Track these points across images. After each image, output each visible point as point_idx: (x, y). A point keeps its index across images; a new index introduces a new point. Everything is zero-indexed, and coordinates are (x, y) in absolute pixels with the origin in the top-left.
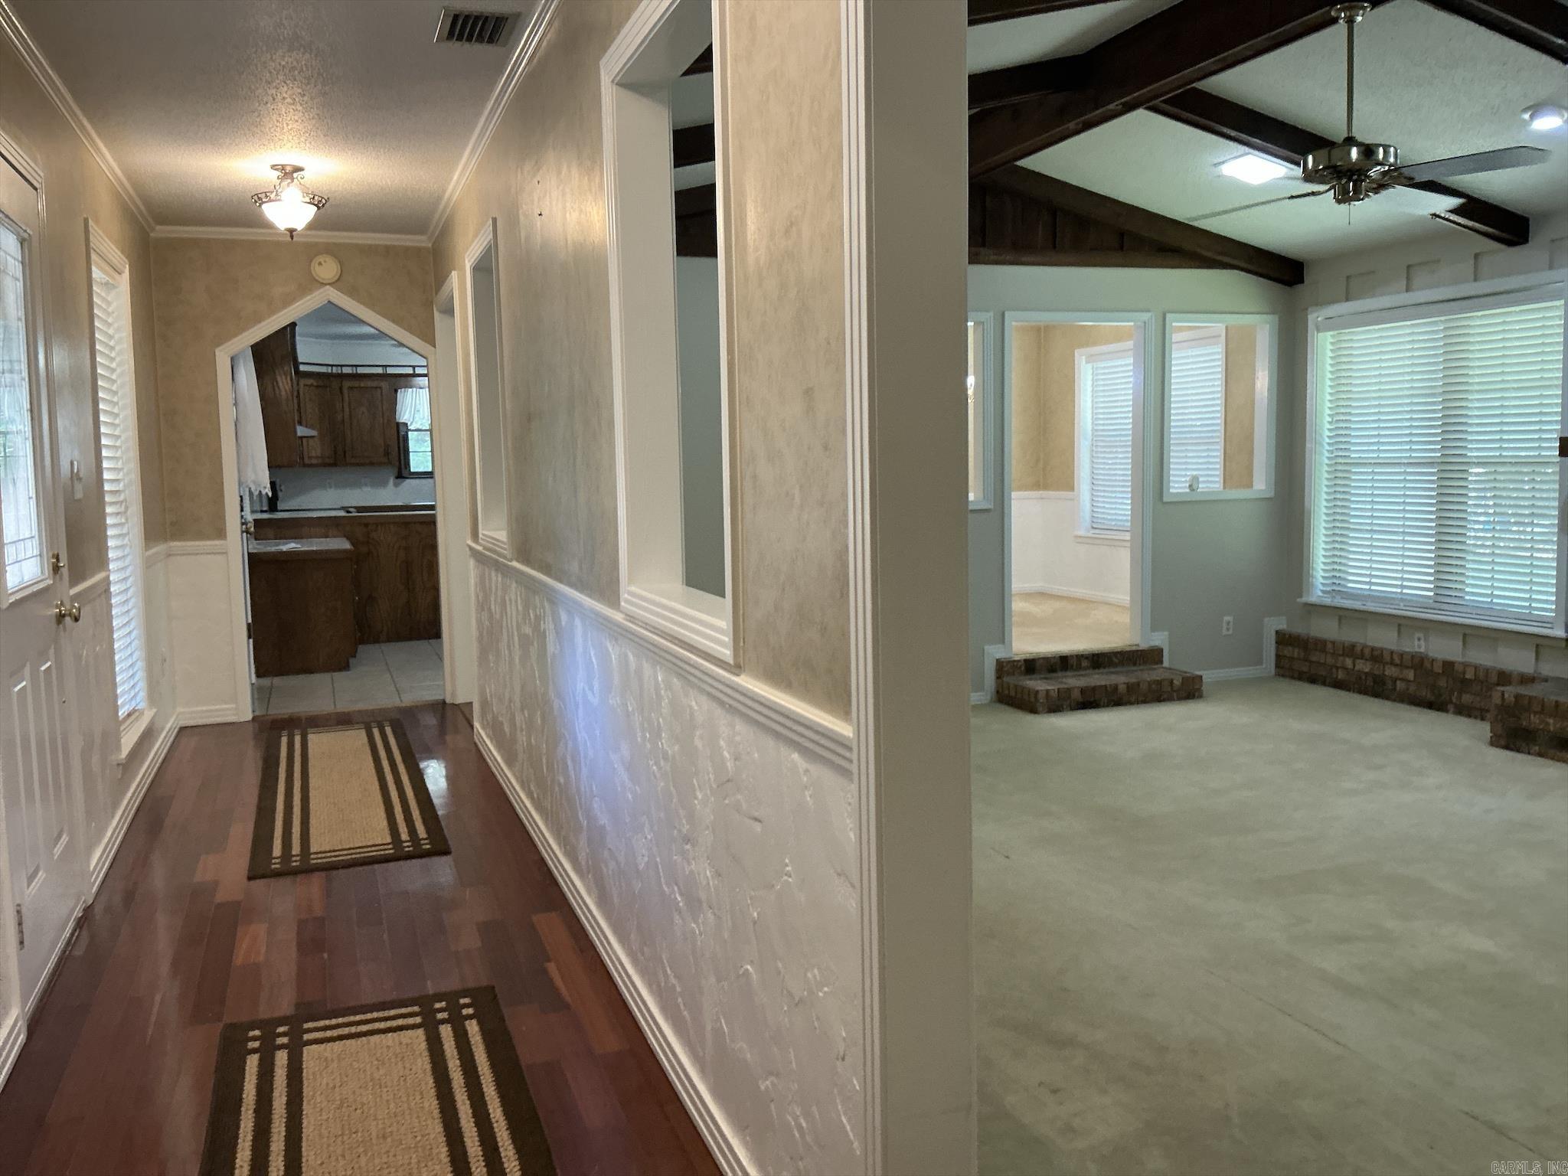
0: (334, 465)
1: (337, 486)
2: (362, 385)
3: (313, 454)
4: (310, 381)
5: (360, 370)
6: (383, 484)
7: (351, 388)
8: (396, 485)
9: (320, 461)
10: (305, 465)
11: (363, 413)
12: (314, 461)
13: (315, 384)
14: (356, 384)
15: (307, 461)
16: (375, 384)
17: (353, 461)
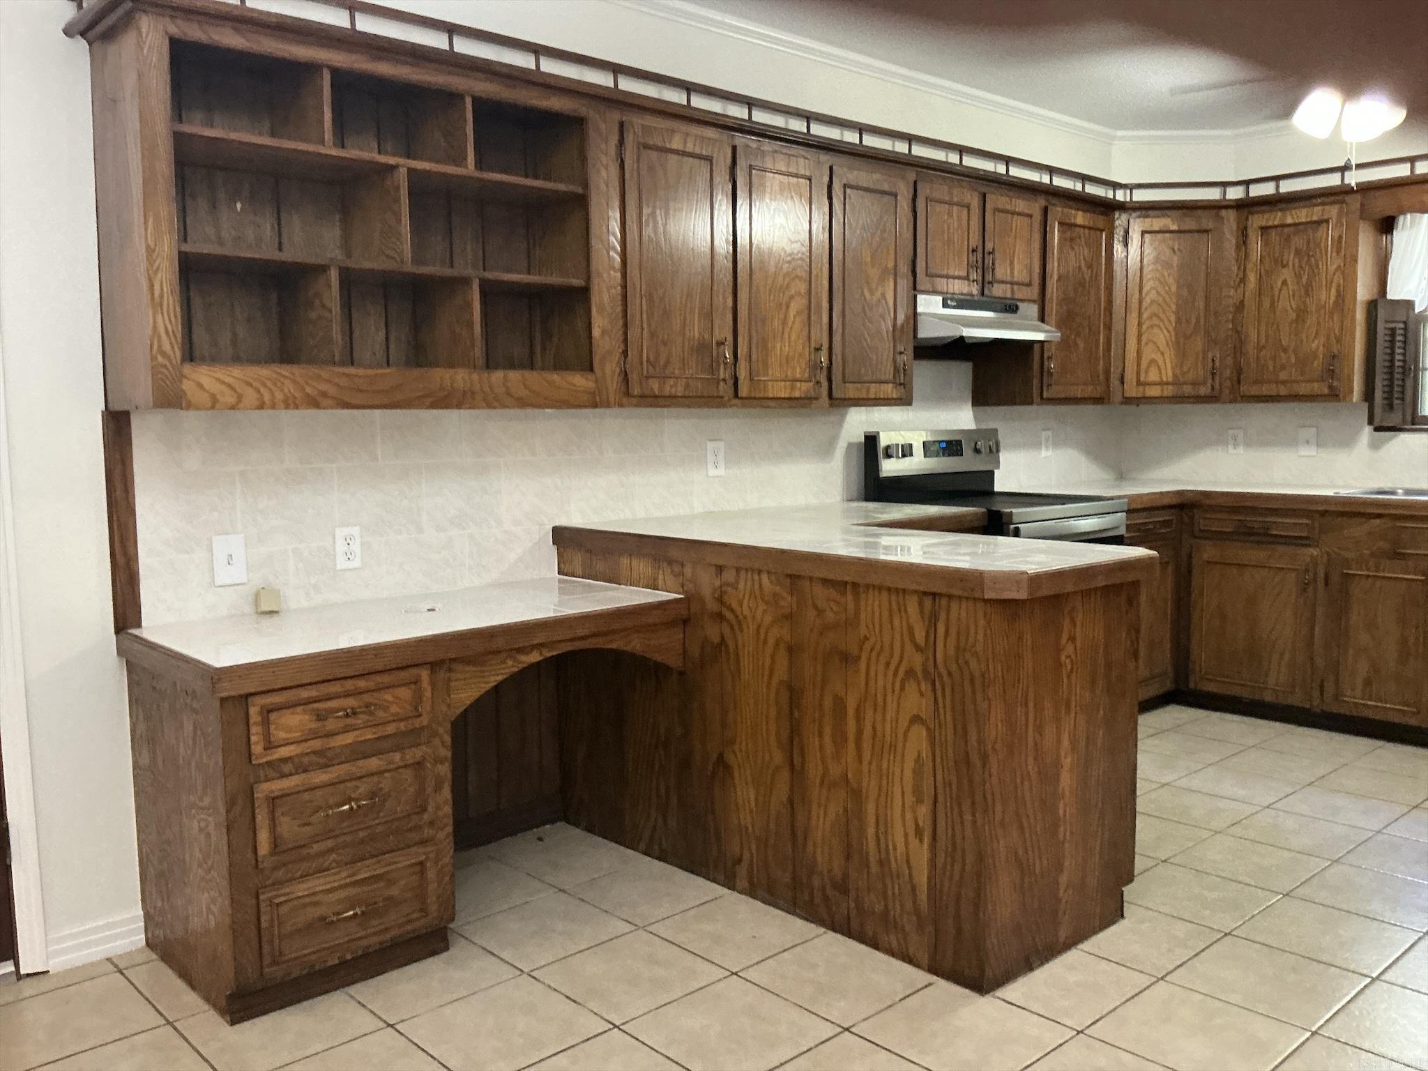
0: (1212, 399)
1: (1248, 444)
2: (1289, 221)
3: (1153, 376)
4: (1157, 223)
5: (1287, 187)
6: (1346, 442)
7: (1264, 229)
8: (1375, 446)
9: (1169, 391)
10: (1127, 401)
11: (1284, 283)
12: (1154, 392)
13: (1175, 227)
14: (1275, 218)
15: (1132, 391)
16: (1316, 213)
17: (1254, 390)
